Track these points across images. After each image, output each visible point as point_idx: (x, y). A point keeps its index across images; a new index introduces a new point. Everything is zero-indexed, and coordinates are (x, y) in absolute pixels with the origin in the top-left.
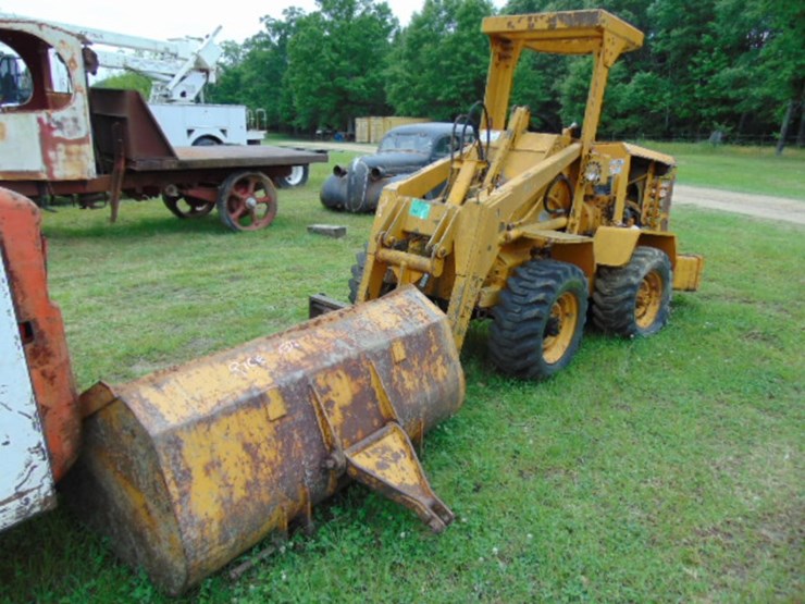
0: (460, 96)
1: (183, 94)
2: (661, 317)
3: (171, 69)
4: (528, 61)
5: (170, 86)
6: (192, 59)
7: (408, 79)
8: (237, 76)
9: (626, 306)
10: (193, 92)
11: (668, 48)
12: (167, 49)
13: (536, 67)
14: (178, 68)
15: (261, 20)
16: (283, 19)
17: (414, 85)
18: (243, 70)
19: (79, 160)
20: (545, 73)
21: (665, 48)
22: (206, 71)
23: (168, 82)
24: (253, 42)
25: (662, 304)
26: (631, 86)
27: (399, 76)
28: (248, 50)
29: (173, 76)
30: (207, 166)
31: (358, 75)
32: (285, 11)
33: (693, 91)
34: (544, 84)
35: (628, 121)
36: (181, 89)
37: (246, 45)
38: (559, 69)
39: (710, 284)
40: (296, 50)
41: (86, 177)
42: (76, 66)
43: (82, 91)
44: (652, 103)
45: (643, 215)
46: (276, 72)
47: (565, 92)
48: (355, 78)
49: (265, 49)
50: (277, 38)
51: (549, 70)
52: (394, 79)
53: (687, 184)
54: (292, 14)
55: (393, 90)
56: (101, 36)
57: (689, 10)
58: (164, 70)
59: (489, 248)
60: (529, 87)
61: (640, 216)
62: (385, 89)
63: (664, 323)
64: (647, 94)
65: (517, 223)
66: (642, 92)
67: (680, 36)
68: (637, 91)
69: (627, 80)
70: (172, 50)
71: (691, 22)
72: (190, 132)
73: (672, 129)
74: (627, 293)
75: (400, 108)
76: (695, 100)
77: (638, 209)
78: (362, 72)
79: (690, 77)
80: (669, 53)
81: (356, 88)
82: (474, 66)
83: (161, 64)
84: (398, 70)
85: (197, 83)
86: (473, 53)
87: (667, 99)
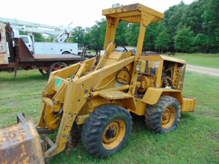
0: (146, 41)
1: (61, 40)
2: (175, 124)
3: (58, 33)
4: (165, 31)
5: (57, 38)
6: (64, 31)
7: (132, 36)
8: (89, 36)
9: (156, 121)
10: (64, 39)
11: (208, 27)
12: (57, 28)
13: (168, 33)
14: (60, 33)
15: (96, 22)
16: (101, 21)
17: (133, 38)
18: (90, 34)
19: (3, 58)
20: (170, 34)
21: (207, 27)
22: (68, 34)
23: (57, 37)
24: (93, 27)
25: (176, 118)
26: (196, 37)
27: (129, 35)
28: (92, 29)
29: (58, 35)
30: (44, 60)
31: (119, 35)
32: (101, 20)
33: (216, 39)
34: (170, 37)
35: (195, 47)
36: (60, 39)
37: (91, 28)
38: (175, 33)
39: (204, 107)
40: (103, 29)
41: (5, 63)
42: (3, 31)
43: (4, 38)
44: (203, 42)
45: (173, 82)
46: (98, 35)
47: (176, 39)
48: (118, 36)
49: (96, 29)
50: (99, 26)
51: (172, 33)
52: (128, 36)
53: (209, 67)
54: (103, 20)
55: (128, 39)
56: (39, 25)
57: (214, 16)
58: (56, 34)
59: (79, 100)
60: (165, 38)
61: (172, 82)
62: (126, 39)
63: (177, 126)
64: (201, 40)
65: (99, 89)
66: (200, 39)
67: (211, 23)
68: (198, 39)
69: (195, 36)
70: (59, 29)
71: (215, 19)
72: (61, 50)
73: (209, 50)
74: (157, 116)
75: (129, 44)
76: (216, 41)
77: (171, 80)
78: (120, 35)
79: (215, 35)
80: (208, 28)
81: (118, 39)
82: (150, 32)
83: (55, 32)
84: (129, 34)
85: (65, 37)
86: (150, 29)
87: (207, 41)
